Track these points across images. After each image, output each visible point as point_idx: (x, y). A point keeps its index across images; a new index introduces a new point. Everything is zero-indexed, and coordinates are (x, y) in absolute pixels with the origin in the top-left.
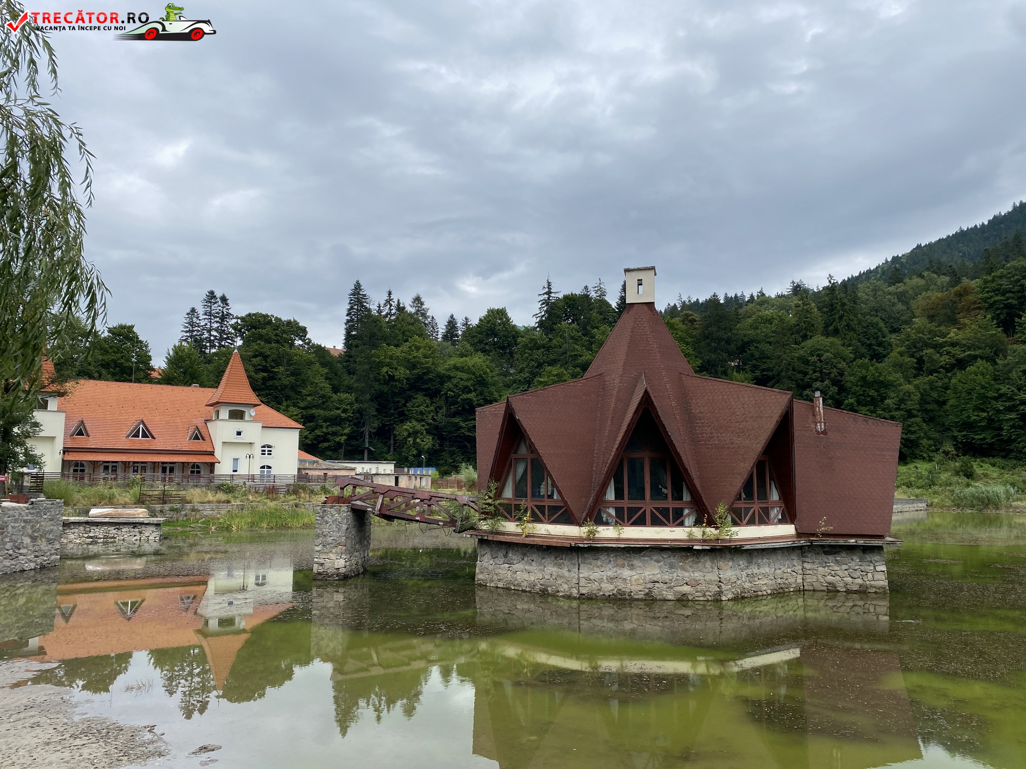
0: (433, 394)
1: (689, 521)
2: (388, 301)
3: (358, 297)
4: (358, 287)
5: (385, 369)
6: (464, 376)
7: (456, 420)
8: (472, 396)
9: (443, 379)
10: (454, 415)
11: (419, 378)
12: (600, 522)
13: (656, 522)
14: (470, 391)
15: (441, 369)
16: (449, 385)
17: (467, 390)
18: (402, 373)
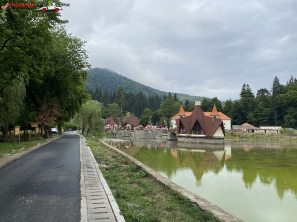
2: (291, 79)
3: (276, 81)
4: (276, 77)
11: (292, 103)
18: (285, 101)
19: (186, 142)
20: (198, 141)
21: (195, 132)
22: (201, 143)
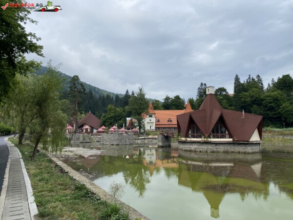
0: (259, 105)
1: (203, 137)
2: (249, 78)
3: (237, 79)
4: (237, 76)
5: (243, 99)
6: (269, 98)
7: (268, 112)
8: (272, 104)
9: (263, 100)
10: (267, 110)
11: (255, 100)
12: (188, 137)
13: (197, 138)
14: (272, 103)
15: (261, 97)
16: (264, 102)
17: (270, 103)
18: (249, 99)
19: (200, 152)
20: (221, 148)
21: (215, 134)
22: (226, 152)
